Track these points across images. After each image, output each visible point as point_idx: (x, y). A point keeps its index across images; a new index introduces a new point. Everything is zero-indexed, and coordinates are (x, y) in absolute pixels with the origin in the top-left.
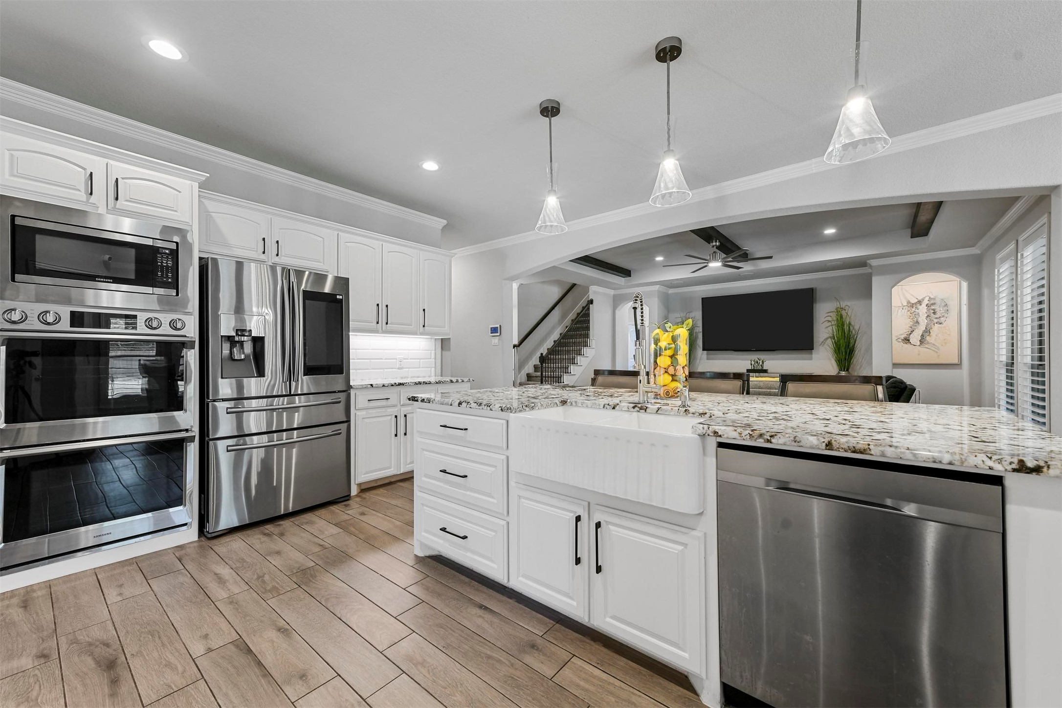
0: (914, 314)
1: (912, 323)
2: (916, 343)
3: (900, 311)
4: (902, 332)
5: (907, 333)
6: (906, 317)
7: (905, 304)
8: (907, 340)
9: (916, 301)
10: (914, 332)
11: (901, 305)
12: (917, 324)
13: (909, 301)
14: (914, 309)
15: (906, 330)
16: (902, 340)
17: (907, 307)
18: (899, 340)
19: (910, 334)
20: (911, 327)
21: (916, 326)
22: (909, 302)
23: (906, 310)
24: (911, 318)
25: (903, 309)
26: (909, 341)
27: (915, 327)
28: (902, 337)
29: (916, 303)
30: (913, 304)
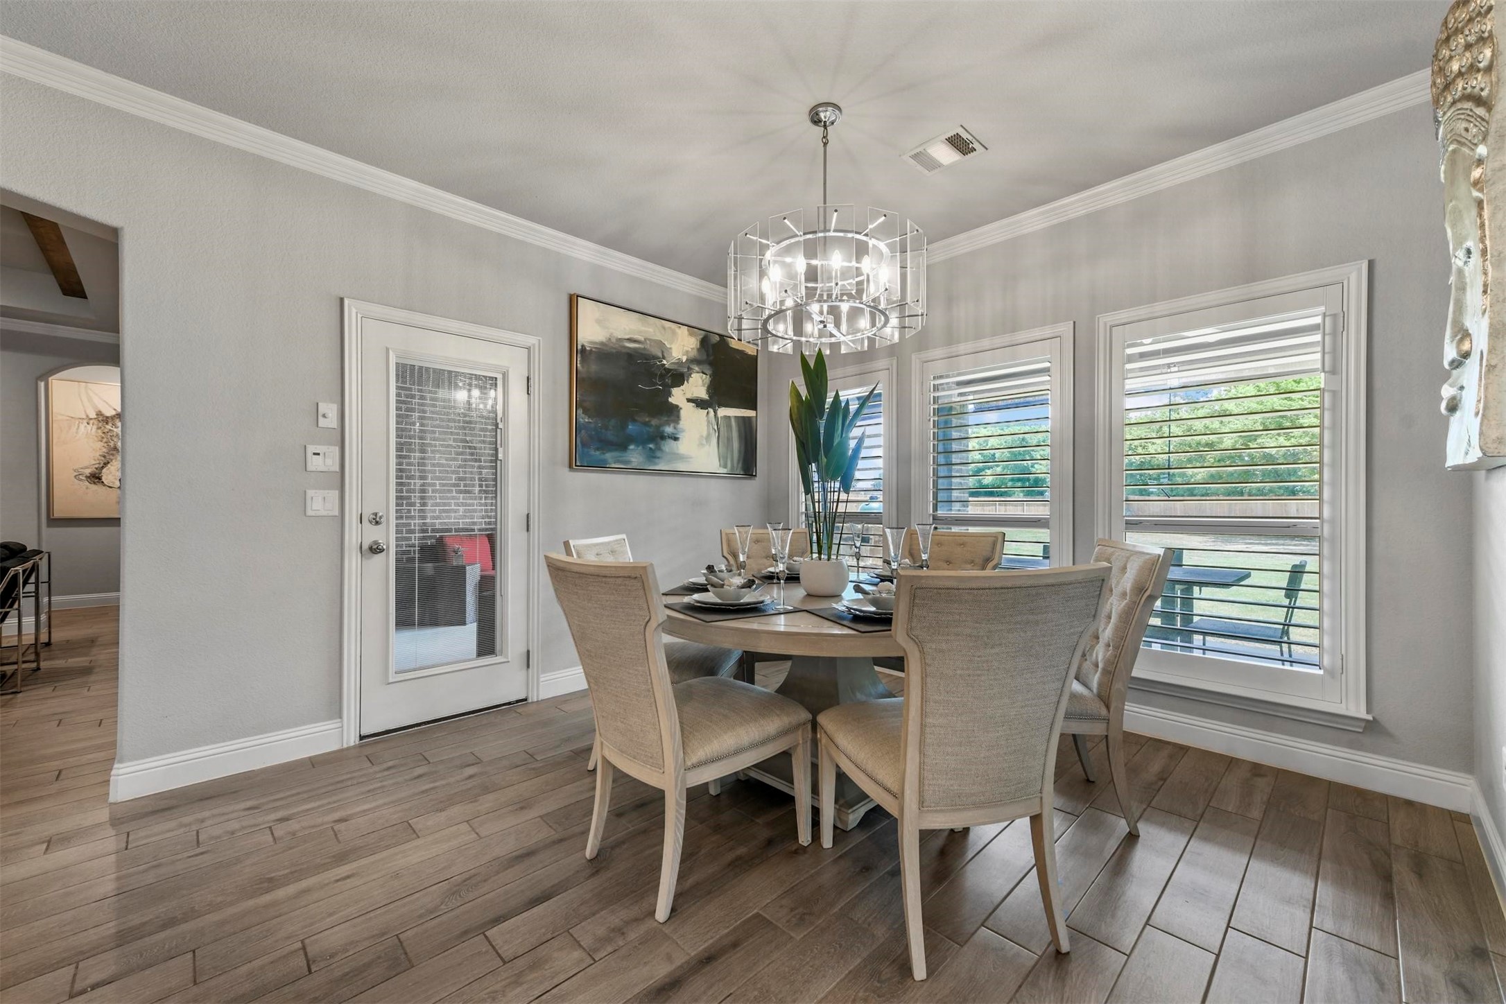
0: (109, 434)
1: (105, 450)
2: (114, 483)
3: (82, 427)
4: (86, 463)
5: (97, 466)
6: (96, 438)
7: (93, 415)
8: (96, 478)
9: (114, 413)
10: (109, 465)
11: (84, 417)
12: (114, 452)
13: (100, 412)
14: (109, 427)
15: (95, 460)
16: (86, 477)
17: (96, 422)
18: (81, 477)
19: (103, 467)
20: (104, 457)
21: (113, 455)
22: (99, 414)
23: (95, 427)
24: (105, 440)
25: (88, 424)
26: (100, 479)
27: (111, 457)
28: (88, 472)
29: (113, 418)
30: (107, 417)
